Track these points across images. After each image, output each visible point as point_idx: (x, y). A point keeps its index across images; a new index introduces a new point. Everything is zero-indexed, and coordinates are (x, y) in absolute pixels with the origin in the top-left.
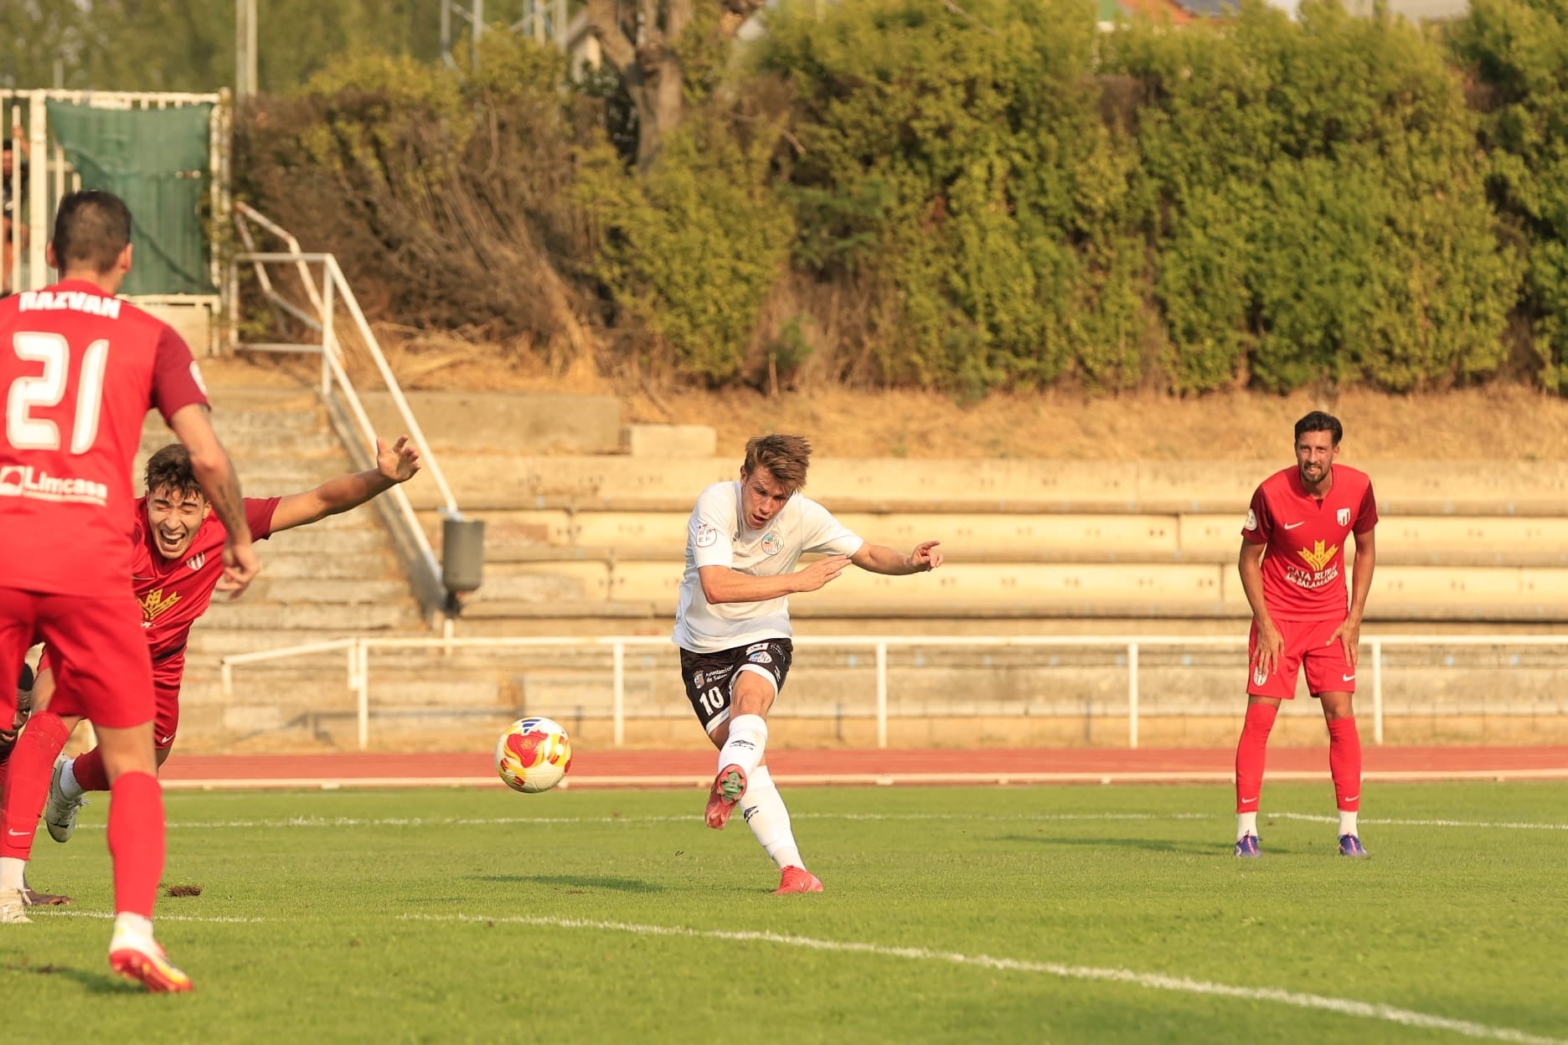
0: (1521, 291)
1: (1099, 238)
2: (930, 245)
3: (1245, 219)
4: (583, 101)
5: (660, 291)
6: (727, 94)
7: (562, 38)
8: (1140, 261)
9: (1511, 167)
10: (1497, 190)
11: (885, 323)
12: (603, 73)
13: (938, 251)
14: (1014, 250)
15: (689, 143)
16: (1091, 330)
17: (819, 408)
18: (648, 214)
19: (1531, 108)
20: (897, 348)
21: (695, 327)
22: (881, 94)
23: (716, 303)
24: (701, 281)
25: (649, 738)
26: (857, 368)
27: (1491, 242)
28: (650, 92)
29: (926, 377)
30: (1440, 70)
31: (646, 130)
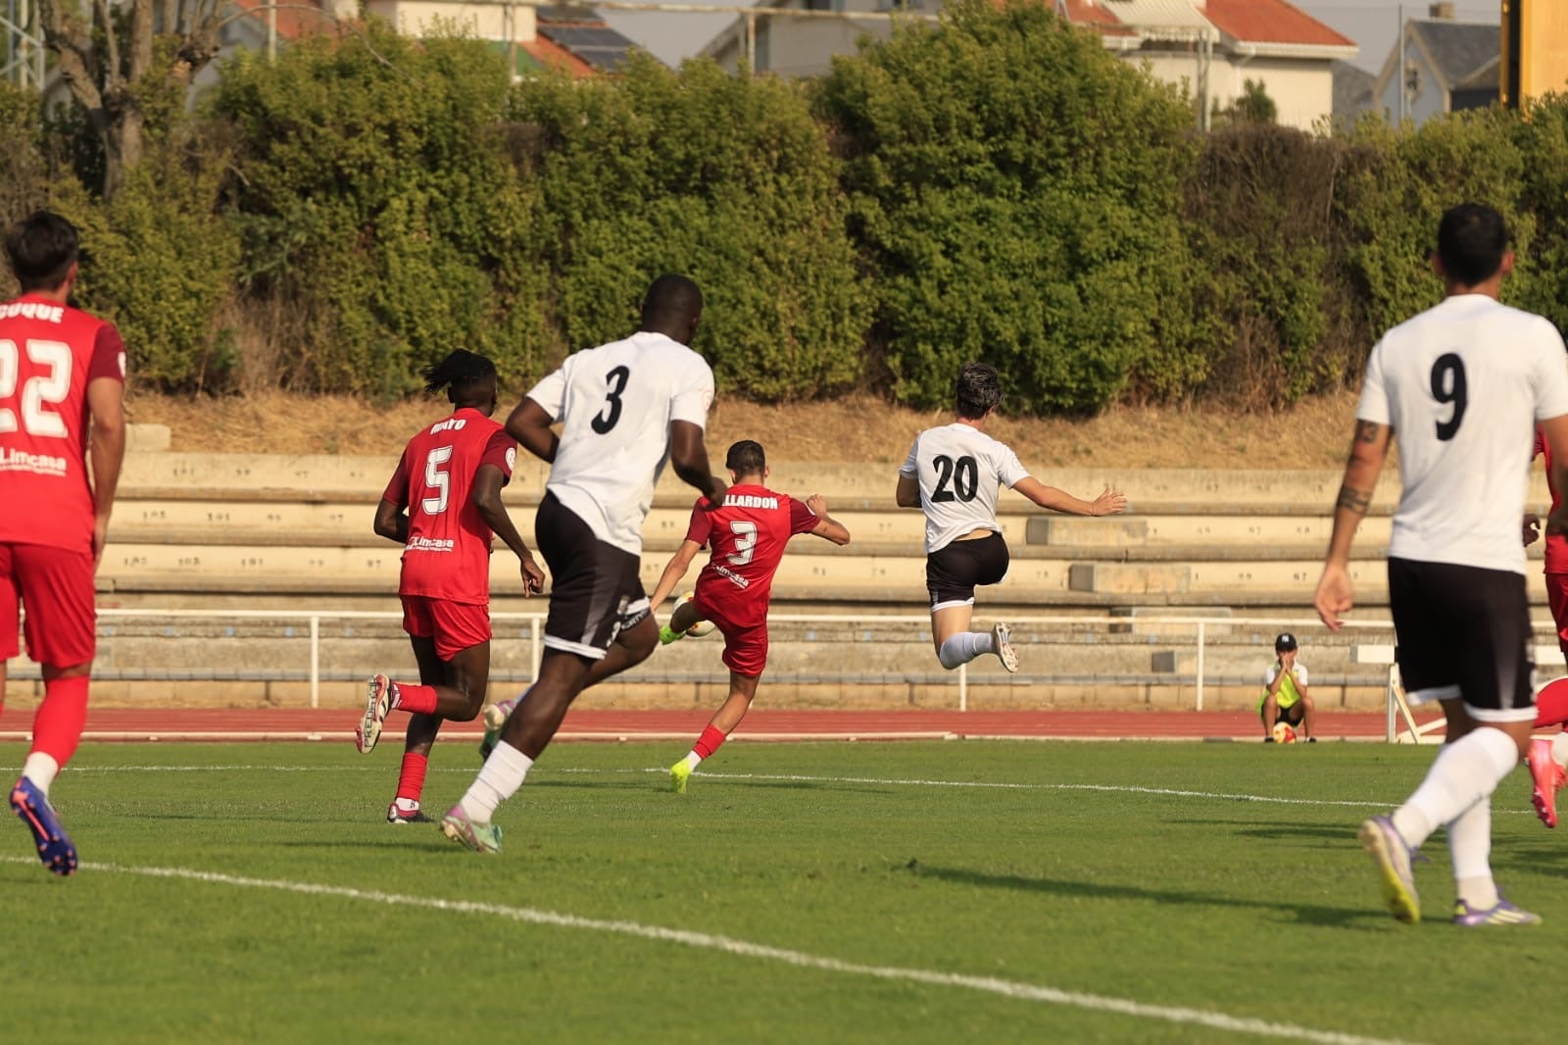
0: (875, 315)
1: (509, 263)
2: (360, 268)
3: (636, 249)
4: (55, 139)
5: (122, 306)
6: (182, 133)
7: (41, 85)
8: (545, 285)
9: (870, 209)
10: (856, 227)
11: (320, 336)
12: (74, 113)
13: (366, 273)
14: (433, 273)
15: (147, 176)
16: (500, 344)
17: (262, 411)
18: (110, 238)
19: (883, 157)
20: (330, 359)
21: (152, 338)
22: (314, 134)
23: (170, 316)
24: (157, 297)
25: (109, 698)
26: (296, 374)
27: (851, 271)
28: (115, 131)
29: (357, 384)
30: (806, 121)
31: (112, 164)
